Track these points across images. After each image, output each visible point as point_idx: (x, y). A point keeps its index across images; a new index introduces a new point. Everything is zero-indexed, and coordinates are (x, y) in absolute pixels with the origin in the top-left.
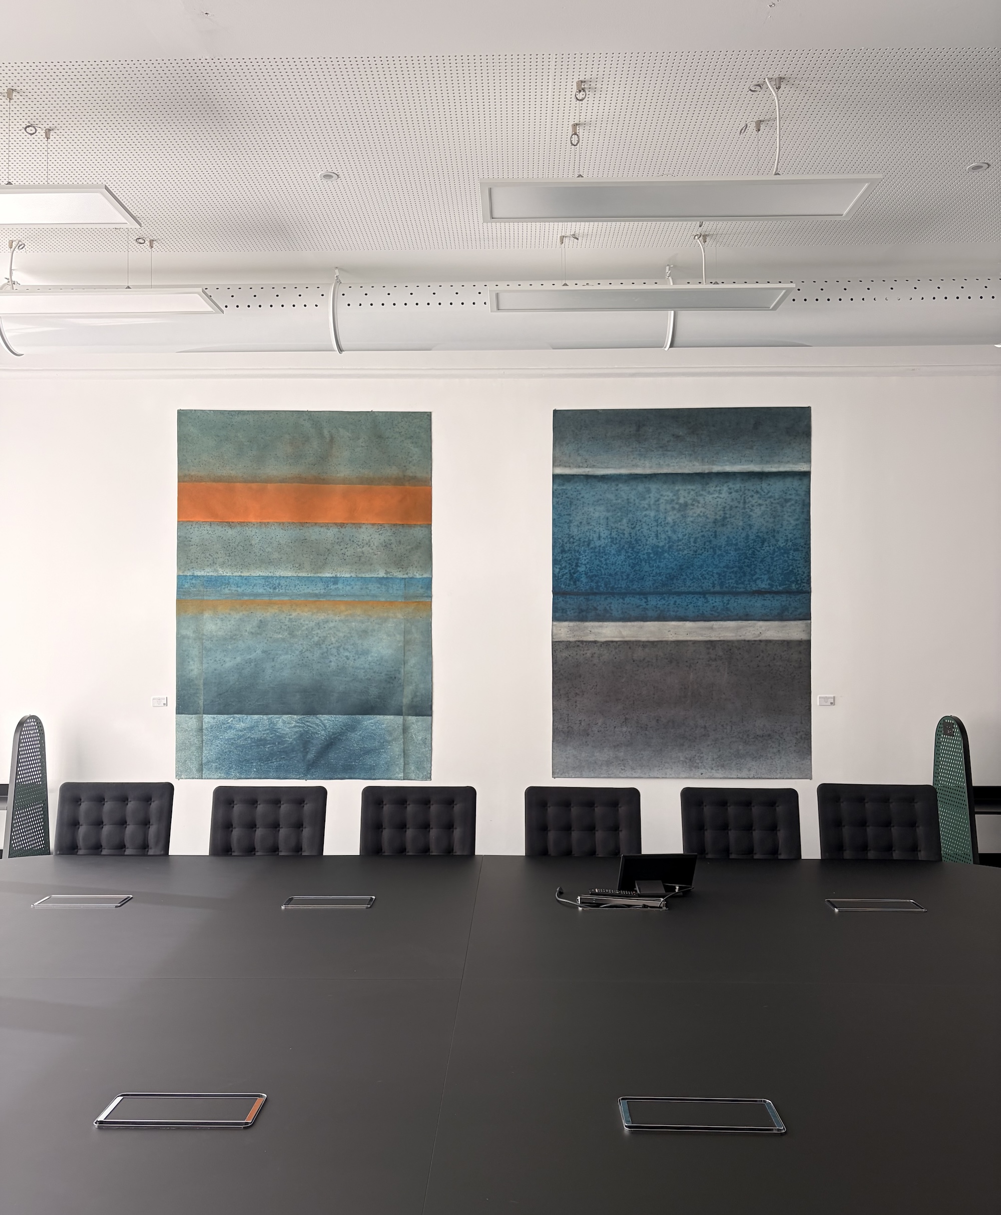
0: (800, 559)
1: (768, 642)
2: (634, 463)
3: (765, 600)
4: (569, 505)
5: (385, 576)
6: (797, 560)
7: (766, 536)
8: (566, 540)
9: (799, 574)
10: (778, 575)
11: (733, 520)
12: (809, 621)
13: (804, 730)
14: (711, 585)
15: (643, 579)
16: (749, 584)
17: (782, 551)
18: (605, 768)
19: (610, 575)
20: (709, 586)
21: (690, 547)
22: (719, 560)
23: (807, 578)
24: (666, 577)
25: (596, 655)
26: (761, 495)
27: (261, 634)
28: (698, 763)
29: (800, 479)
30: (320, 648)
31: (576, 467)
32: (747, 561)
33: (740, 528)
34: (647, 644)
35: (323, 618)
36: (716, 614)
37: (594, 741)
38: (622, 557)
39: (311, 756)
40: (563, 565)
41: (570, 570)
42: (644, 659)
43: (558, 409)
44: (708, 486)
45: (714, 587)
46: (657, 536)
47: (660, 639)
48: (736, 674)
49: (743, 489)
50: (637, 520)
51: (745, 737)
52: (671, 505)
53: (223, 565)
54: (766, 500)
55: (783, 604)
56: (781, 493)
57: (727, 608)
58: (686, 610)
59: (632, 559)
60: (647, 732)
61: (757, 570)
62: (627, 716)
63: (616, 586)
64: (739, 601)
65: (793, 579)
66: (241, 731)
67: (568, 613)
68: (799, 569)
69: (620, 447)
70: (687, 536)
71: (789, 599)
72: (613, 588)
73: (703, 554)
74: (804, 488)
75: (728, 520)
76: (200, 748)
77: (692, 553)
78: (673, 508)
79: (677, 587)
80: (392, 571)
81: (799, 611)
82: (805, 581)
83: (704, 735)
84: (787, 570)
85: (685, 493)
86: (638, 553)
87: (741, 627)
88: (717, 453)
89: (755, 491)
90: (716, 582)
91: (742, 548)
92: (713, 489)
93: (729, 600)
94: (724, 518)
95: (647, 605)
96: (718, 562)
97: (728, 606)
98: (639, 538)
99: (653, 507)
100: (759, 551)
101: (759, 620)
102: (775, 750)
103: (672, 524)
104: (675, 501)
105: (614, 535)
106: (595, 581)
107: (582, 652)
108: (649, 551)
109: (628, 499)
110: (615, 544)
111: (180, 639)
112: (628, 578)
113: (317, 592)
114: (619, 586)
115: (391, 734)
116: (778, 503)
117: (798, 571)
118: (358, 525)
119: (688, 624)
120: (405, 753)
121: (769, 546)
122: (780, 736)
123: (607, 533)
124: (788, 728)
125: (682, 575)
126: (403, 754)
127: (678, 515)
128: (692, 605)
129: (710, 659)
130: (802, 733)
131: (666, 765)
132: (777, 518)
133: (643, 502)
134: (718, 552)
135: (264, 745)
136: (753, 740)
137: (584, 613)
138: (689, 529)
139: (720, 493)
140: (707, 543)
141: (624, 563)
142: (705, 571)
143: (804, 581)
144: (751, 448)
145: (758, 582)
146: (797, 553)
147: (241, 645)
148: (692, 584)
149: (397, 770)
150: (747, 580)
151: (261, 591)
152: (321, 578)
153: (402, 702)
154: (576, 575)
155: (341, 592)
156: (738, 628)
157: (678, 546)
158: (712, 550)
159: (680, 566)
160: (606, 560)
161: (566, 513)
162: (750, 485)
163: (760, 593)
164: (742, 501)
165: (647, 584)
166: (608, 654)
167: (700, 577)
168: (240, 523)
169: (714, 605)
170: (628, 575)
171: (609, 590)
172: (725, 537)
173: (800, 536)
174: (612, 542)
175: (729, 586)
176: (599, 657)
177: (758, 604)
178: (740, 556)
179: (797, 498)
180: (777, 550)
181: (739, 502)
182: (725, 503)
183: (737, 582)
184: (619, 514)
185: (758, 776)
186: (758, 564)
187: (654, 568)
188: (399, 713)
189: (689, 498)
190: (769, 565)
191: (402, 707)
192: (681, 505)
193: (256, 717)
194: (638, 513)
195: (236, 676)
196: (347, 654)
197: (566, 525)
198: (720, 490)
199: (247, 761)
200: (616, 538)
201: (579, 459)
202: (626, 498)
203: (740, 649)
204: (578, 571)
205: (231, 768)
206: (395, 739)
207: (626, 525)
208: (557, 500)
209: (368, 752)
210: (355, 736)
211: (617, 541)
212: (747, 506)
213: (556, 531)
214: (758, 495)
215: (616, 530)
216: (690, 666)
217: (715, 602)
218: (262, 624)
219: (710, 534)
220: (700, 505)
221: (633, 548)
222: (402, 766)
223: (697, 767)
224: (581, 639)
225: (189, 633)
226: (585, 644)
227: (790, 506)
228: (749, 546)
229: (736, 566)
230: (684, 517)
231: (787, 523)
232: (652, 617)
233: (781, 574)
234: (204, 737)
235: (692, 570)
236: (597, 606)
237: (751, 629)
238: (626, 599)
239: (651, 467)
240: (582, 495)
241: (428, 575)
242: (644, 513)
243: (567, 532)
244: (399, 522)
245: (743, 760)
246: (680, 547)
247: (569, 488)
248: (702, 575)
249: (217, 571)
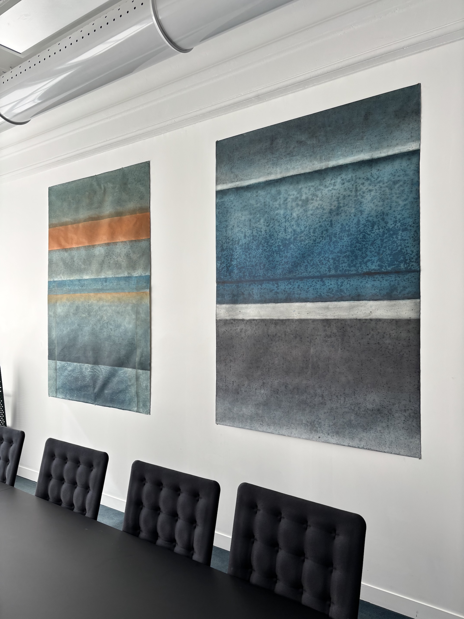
0: (408, 238)
1: (378, 320)
2: (269, 171)
3: (375, 280)
4: (226, 213)
5: (128, 276)
6: (405, 240)
7: (375, 220)
8: (224, 241)
9: (407, 253)
10: (387, 255)
11: (346, 208)
12: (418, 300)
13: (413, 408)
15: (275, 268)
16: (361, 266)
17: (391, 232)
18: (249, 421)
19: (253, 266)
20: (326, 271)
21: (310, 237)
22: (334, 246)
23: (416, 257)
24: (292, 265)
25: (243, 331)
26: (371, 181)
27: (77, 314)
28: (317, 428)
29: (409, 159)
30: (100, 323)
31: (230, 182)
32: (358, 245)
33: (352, 215)
34: (278, 322)
35: (101, 304)
36: (332, 295)
37: (242, 398)
38: (260, 251)
39: (96, 390)
40: (222, 261)
41: (227, 264)
42: (276, 335)
43: (219, 139)
44: (324, 181)
45: (329, 271)
46: (285, 230)
47: (288, 318)
48: (348, 350)
49: (354, 178)
50: (271, 219)
51: (356, 409)
52: (296, 203)
53: (63, 274)
54: (375, 186)
55: (392, 283)
56: (389, 177)
57: (341, 289)
58: (307, 292)
59: (267, 252)
60: (278, 395)
61: (368, 253)
62: (264, 381)
63: (256, 275)
64: (352, 283)
65: (402, 259)
66: (70, 372)
67: (226, 297)
68: (407, 248)
69: (259, 160)
70: (308, 228)
71: (398, 278)
72: (254, 276)
73: (321, 243)
74: (413, 167)
75: (342, 208)
76: (56, 380)
77: (312, 242)
78: (298, 205)
79: (300, 273)
80: (131, 272)
81: (407, 290)
82: (414, 260)
83: (322, 403)
84: (396, 250)
86: (271, 246)
87: (358, 306)
88: (333, 150)
89: (366, 178)
90: (331, 267)
91: (353, 233)
92: (329, 182)
93: (342, 283)
94: (339, 207)
95: (278, 289)
96: (333, 248)
97: (342, 288)
98: (272, 234)
99: (283, 206)
100: (369, 235)
101: (369, 300)
102: (384, 425)
103: (296, 218)
104: (299, 199)
105: (255, 233)
106: (242, 272)
107: (234, 328)
108: (280, 244)
109: (265, 202)
110: (255, 241)
111: (49, 316)
113: (98, 288)
114: (259, 274)
115: (130, 381)
116: (387, 187)
117: (407, 251)
118: (115, 243)
119: (309, 305)
120: (137, 394)
121: (379, 229)
122: (388, 412)
123: (250, 231)
124: (397, 405)
125: (304, 262)
127: (301, 210)
128: (312, 288)
129: (327, 336)
130: (410, 411)
131: (292, 425)
132: (386, 201)
133: (275, 203)
134: (334, 239)
135: (78, 381)
136: (363, 413)
137: (236, 298)
138: (310, 221)
139: (335, 185)
140: (325, 232)
141: (261, 255)
142: (322, 257)
143: (412, 260)
144: (362, 139)
145: (369, 264)
146: (405, 233)
147: (70, 321)
148: (312, 270)
149: (134, 405)
150: (358, 263)
151: (77, 288)
152: (100, 279)
153: (135, 360)
154: (230, 268)
155: (108, 288)
156: (351, 308)
157: (300, 237)
158: (328, 238)
159: (303, 254)
160: (249, 254)
161: (224, 220)
162: (360, 173)
163: (370, 274)
164: (354, 190)
165: (278, 271)
166: (251, 330)
167: (318, 263)
168: (70, 249)
169: (330, 287)
170: (264, 265)
171: (252, 279)
172: (339, 225)
173: (408, 216)
174: (253, 239)
175: (343, 269)
176: (245, 332)
177: (369, 285)
178: (352, 241)
179: (406, 178)
180: (386, 232)
181: (351, 191)
182: (339, 194)
183: (349, 266)
184: (258, 216)
185: (369, 447)
186: (369, 247)
187: (283, 258)
188: (134, 368)
189: (309, 194)
190: (379, 247)
191: (135, 363)
192: (303, 201)
193: (75, 364)
194: (272, 213)
195: (68, 339)
197: (224, 230)
198: (334, 182)
199: (72, 389)
200: (256, 236)
201: (232, 175)
202: (263, 201)
203: (352, 326)
204: (232, 264)
205: (67, 393)
206: (132, 385)
207: (263, 224)
208: (219, 210)
209: (120, 392)
210: (115, 380)
211: (257, 238)
212: (358, 194)
213: (218, 235)
214: (369, 182)
216: (310, 342)
217: (331, 284)
218: (78, 308)
219: (326, 223)
220: (318, 199)
221: (268, 242)
222: (136, 403)
223: (316, 431)
224: (234, 318)
225: (52, 314)
226: (236, 321)
227: (399, 188)
228: (360, 231)
229: (348, 251)
230: (306, 211)
231: (395, 204)
232: (281, 299)
233: (390, 255)
234: (57, 374)
235: (313, 257)
236: (244, 291)
237: (362, 308)
238: (263, 285)
239: (280, 173)
240: (234, 204)
241: (148, 274)
242: (276, 212)
243: (225, 235)
244: (133, 239)
245: (355, 430)
246: (302, 238)
247: (226, 200)
248: (320, 261)
249: (61, 278)
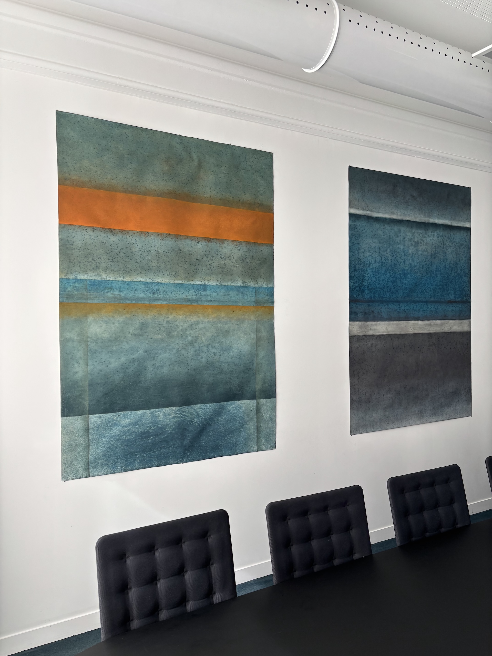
1: (454, 333)
3: (453, 307)
4: (358, 237)
5: (242, 285)
7: (453, 267)
8: (356, 262)
9: (466, 291)
10: (458, 291)
11: (439, 255)
12: (470, 320)
15: (397, 292)
16: (446, 296)
17: (460, 276)
19: (381, 288)
20: (429, 297)
24: (409, 291)
25: (373, 345)
26: (450, 240)
27: (142, 335)
28: (424, 414)
29: (467, 232)
30: (194, 346)
31: (362, 209)
32: (445, 281)
33: (442, 261)
34: (400, 336)
35: (195, 320)
36: (432, 316)
37: (373, 406)
38: (388, 276)
39: (186, 442)
40: (355, 281)
41: (359, 284)
42: (398, 347)
43: (351, 166)
44: (428, 231)
45: (431, 298)
46: (404, 263)
47: (406, 333)
48: (441, 354)
49: (443, 235)
50: (394, 251)
51: (445, 394)
53: (106, 269)
54: (453, 244)
55: (460, 309)
56: (459, 240)
57: (437, 312)
58: (419, 313)
59: (392, 278)
60: (400, 396)
62: (390, 387)
63: (384, 296)
64: (442, 307)
65: (464, 294)
66: (126, 427)
67: (358, 315)
69: (385, 199)
70: (419, 264)
71: (463, 306)
72: (382, 298)
73: (426, 276)
75: (437, 254)
76: (87, 448)
77: (421, 275)
78: (412, 245)
79: (414, 298)
80: (247, 281)
81: (467, 313)
84: (462, 288)
85: (418, 234)
86: (395, 273)
88: (432, 210)
89: (449, 237)
90: (432, 295)
91: (443, 273)
92: (430, 233)
93: (438, 307)
94: (435, 253)
95: (400, 309)
96: (433, 282)
97: (437, 310)
98: (396, 263)
99: (402, 243)
101: (450, 319)
102: (457, 400)
103: (411, 255)
104: (413, 240)
105: (383, 260)
106: (373, 292)
107: (366, 343)
108: (401, 273)
109: (390, 236)
110: (384, 267)
111: (64, 342)
112: (390, 290)
113: (190, 297)
114: (386, 296)
115: (248, 415)
116: (458, 246)
118: (221, 241)
119: (420, 322)
120: (258, 430)
121: (454, 273)
122: (459, 392)
123: (379, 258)
124: (463, 386)
125: (416, 289)
126: (256, 431)
127: (414, 249)
128: (421, 309)
129: (430, 345)
131: (409, 417)
132: (458, 256)
133: (397, 239)
134: (433, 275)
135: (147, 438)
136: (448, 396)
137: (367, 316)
138: (420, 259)
139: (434, 237)
140: (428, 269)
141: (388, 280)
142: (427, 287)
144: (447, 209)
145: (450, 295)
147: (125, 346)
148: (421, 296)
149: (252, 444)
150: (445, 294)
151: (142, 295)
152: (193, 286)
153: (256, 388)
154: (362, 288)
155: (209, 298)
156: (441, 325)
158: (429, 274)
159: (416, 283)
160: (379, 278)
161: (356, 242)
162: (446, 233)
163: (450, 302)
165: (400, 295)
166: (380, 344)
167: (425, 292)
168: (122, 231)
169: (431, 310)
172: (435, 266)
174: (382, 265)
175: (438, 297)
176: (375, 347)
177: (450, 309)
178: (442, 278)
180: (457, 275)
181: (442, 244)
182: (436, 243)
183: (441, 295)
184: (385, 246)
186: (450, 284)
187: (403, 284)
188: (254, 397)
189: (419, 238)
190: (454, 285)
191: (255, 392)
192: (415, 242)
193: (139, 412)
194: (395, 246)
195: (121, 375)
196: (214, 350)
197: (357, 251)
198: (433, 235)
199: (132, 454)
200: (384, 263)
201: (364, 204)
202: (388, 235)
204: (363, 285)
205: (116, 463)
206: (251, 419)
207: (389, 254)
208: (352, 232)
209: (230, 432)
210: (222, 419)
211: (385, 265)
212: (445, 246)
213: (351, 255)
215: (384, 256)
216: (421, 350)
217: (432, 308)
218: (143, 326)
220: (425, 244)
221: (393, 270)
222: (256, 440)
223: (423, 416)
224: (365, 334)
225: (73, 335)
226: (367, 337)
227: (463, 248)
228: (446, 272)
229: (441, 285)
230: (417, 250)
231: (462, 259)
232: (402, 318)
234: (91, 437)
235: (421, 287)
236: (374, 310)
237: (447, 325)
238: (389, 305)
239: (401, 215)
240: (365, 230)
241: (270, 285)
242: (398, 246)
243: (357, 256)
244: (252, 241)
245: (443, 409)
246: (416, 271)
247: (358, 224)
248: (426, 290)
249: (100, 275)
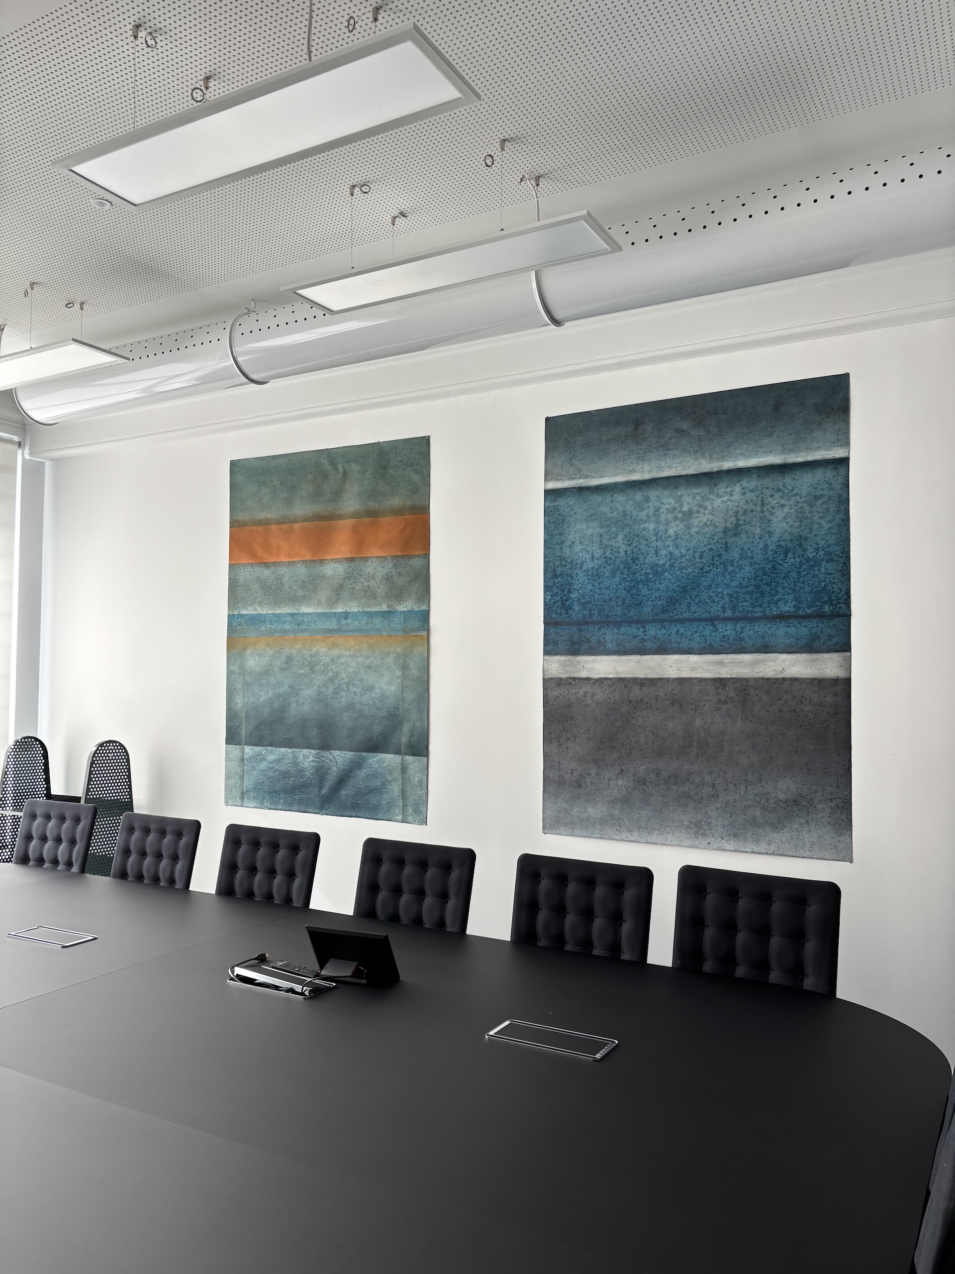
0: (835, 572)
1: (794, 680)
2: (631, 468)
3: (789, 626)
4: (561, 523)
5: (388, 610)
6: (831, 574)
7: (789, 545)
8: (557, 564)
9: (833, 592)
10: (805, 594)
11: (748, 527)
12: (848, 654)
13: (842, 796)
14: (721, 610)
15: (640, 605)
16: (769, 607)
17: (812, 563)
18: (598, 827)
19: (604, 601)
20: (718, 611)
21: (695, 564)
22: (730, 578)
23: (845, 596)
24: (667, 602)
25: (589, 694)
26: (783, 493)
27: (287, 669)
28: (705, 830)
29: (835, 469)
30: (334, 684)
31: (568, 479)
32: (765, 577)
33: (757, 537)
34: (645, 681)
35: (336, 653)
36: (728, 646)
37: (586, 794)
38: (617, 579)
39: (325, 791)
40: (555, 592)
41: (562, 597)
42: (642, 700)
43: (552, 415)
44: (716, 487)
45: (724, 611)
46: (657, 552)
47: (661, 676)
48: (751, 721)
49: (760, 488)
50: (634, 535)
51: (763, 801)
52: (674, 515)
53: (261, 604)
54: (790, 500)
55: (813, 631)
56: (809, 489)
57: (740, 637)
58: (690, 640)
59: (627, 581)
60: (644, 787)
61: (779, 589)
62: (623, 767)
63: (611, 614)
64: (756, 629)
65: (826, 598)
66: (271, 763)
67: (560, 646)
68: (834, 585)
69: (616, 451)
70: (691, 550)
71: (821, 624)
72: (607, 616)
73: (712, 572)
74: (840, 479)
75: (742, 527)
76: (242, 778)
77: (697, 570)
78: (676, 518)
79: (680, 613)
80: (394, 604)
81: (834, 640)
82: (842, 600)
83: (712, 796)
84: (818, 587)
85: (689, 498)
86: (635, 573)
87: (765, 660)
88: (729, 446)
89: (776, 488)
90: (726, 606)
91: (759, 561)
92: (723, 490)
93: (743, 628)
94: (737, 526)
95: (645, 635)
96: (729, 580)
97: (742, 635)
98: (636, 556)
99: (652, 518)
100: (781, 565)
101: (782, 653)
102: (803, 820)
103: (674, 537)
104: (678, 510)
105: (608, 554)
106: (588, 609)
107: (574, 691)
108: (648, 571)
109: (624, 511)
110: (610, 565)
111: (230, 673)
112: (623, 603)
113: (331, 627)
114: (614, 613)
115: (391, 773)
116: (805, 502)
117: (833, 588)
118: (365, 559)
119: (694, 658)
120: (403, 794)
121: (795, 558)
122: (808, 803)
123: (600, 552)
124: (820, 793)
125: (686, 598)
126: (401, 796)
127: (681, 526)
128: (698, 634)
129: (720, 701)
130: (838, 800)
131: (667, 829)
132: (805, 521)
133: (641, 513)
134: (730, 568)
135: (289, 778)
136: (773, 805)
137: (576, 646)
138: (694, 541)
139: (731, 495)
140: (716, 558)
141: (619, 586)
142: (713, 592)
143: (841, 601)
144: (771, 435)
145: (781, 604)
146: (830, 564)
147: (273, 680)
148: (698, 609)
149: (397, 811)
150: (766, 601)
151: (288, 627)
152: (335, 614)
153: (401, 741)
154: (568, 603)
155: (350, 628)
156: (755, 663)
157: (680, 563)
158: (722, 566)
159: (683, 587)
160: (599, 584)
161: (558, 533)
162: (768, 481)
163: (782, 617)
164: (759, 503)
165: (645, 610)
166: (602, 693)
167: (707, 600)
168: (274, 563)
169: (724, 634)
170: (624, 600)
171: (603, 619)
172: (738, 549)
173: (835, 543)
174: (606, 562)
175: (744, 610)
176: (592, 697)
177: (781, 633)
178: (756, 572)
179: (831, 493)
180: (804, 562)
181: (755, 505)
182: (738, 507)
183: (753, 605)
184: (614, 530)
185: (779, 852)
186: (781, 581)
187: (653, 591)
188: (398, 752)
189: (693, 504)
190: (794, 581)
191: (400, 745)
192: (684, 513)
193: (283, 750)
194: (636, 527)
195: (268, 710)
196: (355, 689)
197: (558, 547)
198: (731, 491)
199: (276, 792)
200: (610, 558)
201: (572, 469)
202: (621, 509)
203: (757, 688)
204: (570, 598)
205: (264, 798)
206: (394, 780)
207: (622, 541)
208: (549, 518)
209: (372, 791)
210: (362, 773)
211: (612, 561)
212: (765, 509)
213: (547, 553)
214: (780, 494)
215: (610, 548)
216: (696, 710)
217: (726, 630)
218: (289, 659)
219: (719, 546)
220: (707, 512)
221: (629, 568)
222: (401, 807)
223: (704, 835)
224: (573, 676)
225: (235, 668)
226: (577, 681)
227: (821, 504)
228: (768, 559)
229: (751, 585)
230: (688, 527)
231: (817, 526)
232: (650, 649)
233: (810, 593)
234: (245, 767)
235: (699, 592)
236: (591, 637)
237: (772, 663)
238: (621, 629)
239: (650, 472)
240: (574, 511)
241: (424, 608)
242: (643, 526)
243: (559, 554)
244: (399, 554)
245: (762, 830)
246: (683, 564)
247: (561, 504)
248: (710, 598)
249: (256, 609)
